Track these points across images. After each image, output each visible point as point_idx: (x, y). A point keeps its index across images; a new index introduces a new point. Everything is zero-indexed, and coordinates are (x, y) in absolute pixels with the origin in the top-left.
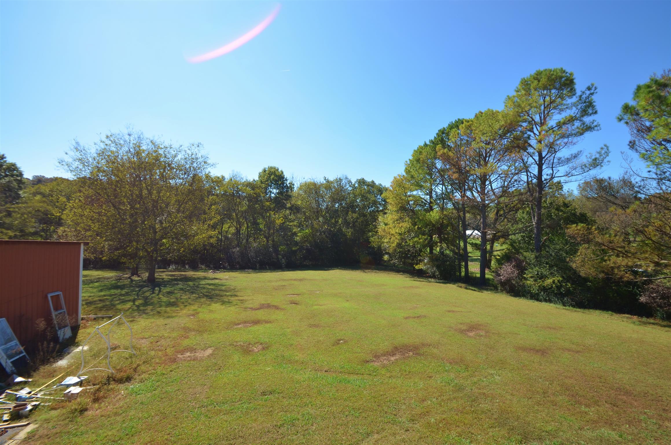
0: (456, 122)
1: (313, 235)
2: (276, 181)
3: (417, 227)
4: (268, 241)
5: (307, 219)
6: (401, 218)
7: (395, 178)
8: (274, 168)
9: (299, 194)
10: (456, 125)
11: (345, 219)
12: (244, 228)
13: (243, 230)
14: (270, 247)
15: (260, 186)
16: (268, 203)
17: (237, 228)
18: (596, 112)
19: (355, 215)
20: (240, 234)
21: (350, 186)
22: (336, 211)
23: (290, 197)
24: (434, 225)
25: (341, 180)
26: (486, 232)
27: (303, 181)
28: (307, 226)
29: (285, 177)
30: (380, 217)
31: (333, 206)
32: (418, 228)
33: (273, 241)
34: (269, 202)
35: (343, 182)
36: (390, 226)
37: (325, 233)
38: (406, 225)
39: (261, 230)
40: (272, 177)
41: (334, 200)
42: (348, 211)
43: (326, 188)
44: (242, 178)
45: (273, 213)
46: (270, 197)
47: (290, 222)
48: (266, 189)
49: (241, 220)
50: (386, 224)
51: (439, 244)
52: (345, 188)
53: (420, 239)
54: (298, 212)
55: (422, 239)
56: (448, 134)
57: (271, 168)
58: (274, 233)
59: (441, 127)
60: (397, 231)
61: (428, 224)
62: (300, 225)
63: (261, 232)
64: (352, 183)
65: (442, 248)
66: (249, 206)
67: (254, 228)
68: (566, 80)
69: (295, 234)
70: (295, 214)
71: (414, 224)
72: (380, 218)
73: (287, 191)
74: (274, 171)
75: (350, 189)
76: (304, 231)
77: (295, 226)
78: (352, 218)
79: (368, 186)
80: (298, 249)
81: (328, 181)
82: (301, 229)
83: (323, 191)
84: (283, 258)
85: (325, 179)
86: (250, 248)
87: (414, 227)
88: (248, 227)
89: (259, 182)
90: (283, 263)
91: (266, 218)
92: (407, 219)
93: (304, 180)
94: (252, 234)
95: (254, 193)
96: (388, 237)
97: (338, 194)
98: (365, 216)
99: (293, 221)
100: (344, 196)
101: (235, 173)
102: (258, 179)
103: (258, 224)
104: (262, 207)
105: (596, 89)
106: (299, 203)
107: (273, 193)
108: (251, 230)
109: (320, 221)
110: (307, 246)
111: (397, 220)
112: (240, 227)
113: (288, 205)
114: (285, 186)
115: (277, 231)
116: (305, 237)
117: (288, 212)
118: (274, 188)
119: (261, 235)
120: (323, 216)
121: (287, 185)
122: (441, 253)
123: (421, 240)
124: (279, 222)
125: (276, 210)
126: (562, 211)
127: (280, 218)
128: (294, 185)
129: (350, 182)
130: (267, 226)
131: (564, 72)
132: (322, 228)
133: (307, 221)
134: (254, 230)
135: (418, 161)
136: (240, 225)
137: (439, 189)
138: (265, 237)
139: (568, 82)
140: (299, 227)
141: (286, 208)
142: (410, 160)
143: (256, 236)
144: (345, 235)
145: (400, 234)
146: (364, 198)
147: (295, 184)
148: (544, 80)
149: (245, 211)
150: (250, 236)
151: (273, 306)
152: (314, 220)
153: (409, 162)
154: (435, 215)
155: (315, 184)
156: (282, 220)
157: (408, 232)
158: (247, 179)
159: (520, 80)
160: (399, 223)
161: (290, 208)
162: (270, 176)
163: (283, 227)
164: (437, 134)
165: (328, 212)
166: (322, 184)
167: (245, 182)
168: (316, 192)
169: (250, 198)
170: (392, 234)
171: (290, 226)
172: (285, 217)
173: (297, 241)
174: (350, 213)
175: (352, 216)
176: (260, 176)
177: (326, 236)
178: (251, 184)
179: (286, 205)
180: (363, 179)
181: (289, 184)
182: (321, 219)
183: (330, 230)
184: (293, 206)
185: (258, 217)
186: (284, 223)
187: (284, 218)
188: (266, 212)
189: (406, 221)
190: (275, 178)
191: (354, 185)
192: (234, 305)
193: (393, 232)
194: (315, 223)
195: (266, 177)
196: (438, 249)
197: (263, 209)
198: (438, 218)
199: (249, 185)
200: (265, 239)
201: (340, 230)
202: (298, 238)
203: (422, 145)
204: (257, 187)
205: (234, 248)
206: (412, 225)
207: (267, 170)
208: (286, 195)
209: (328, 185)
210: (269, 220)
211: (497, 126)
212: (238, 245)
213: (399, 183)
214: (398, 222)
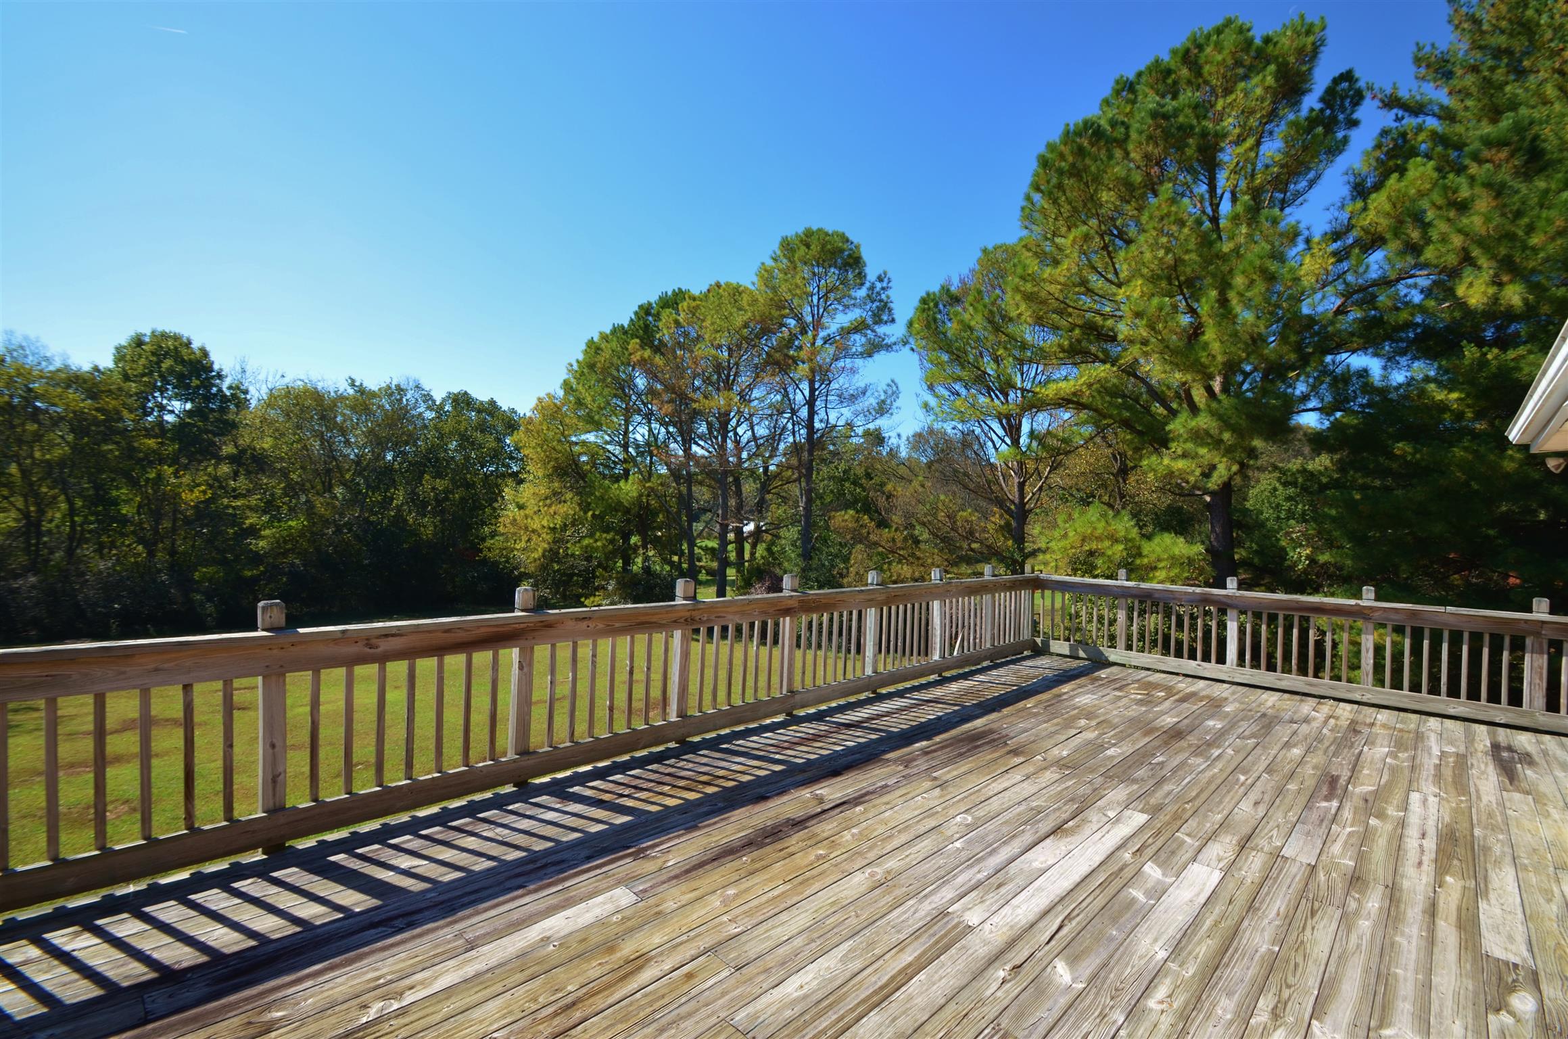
0: (675, 294)
1: (312, 533)
2: (181, 377)
3: (590, 513)
4: (151, 554)
5: (292, 490)
6: (555, 494)
7: (540, 400)
8: (176, 338)
9: (264, 420)
10: (672, 301)
11: (413, 492)
12: (56, 515)
13: (51, 521)
14: (159, 571)
15: (120, 389)
16: (151, 442)
17: (26, 515)
18: (893, 321)
19: (440, 484)
20: (39, 534)
21: (429, 408)
22: (389, 469)
23: (234, 425)
24: (627, 511)
25: (399, 389)
26: (727, 525)
27: (281, 384)
28: (291, 510)
29: (216, 367)
30: (506, 490)
31: (379, 457)
32: (593, 516)
33: (173, 552)
34: (156, 437)
35: (409, 396)
36: (527, 512)
37: (350, 530)
38: (568, 508)
39: (124, 521)
40: (167, 364)
41: (378, 442)
42: (422, 473)
43: (353, 408)
44: (47, 359)
45: (171, 470)
46: (160, 423)
47: (235, 497)
48: (143, 397)
49: (44, 490)
50: (521, 507)
51: (641, 551)
52: (414, 412)
53: (596, 541)
54: (263, 471)
55: (601, 541)
56: (657, 317)
57: (164, 336)
58: (174, 529)
59: (644, 301)
60: (545, 523)
61: (617, 507)
62: (269, 506)
63: (124, 526)
64: (434, 401)
65: (647, 559)
66: (74, 447)
67: (96, 514)
68: (850, 256)
69: (253, 531)
70: (253, 476)
71: (585, 507)
72: (508, 493)
73: (223, 410)
74: (176, 348)
75: (430, 415)
76: (282, 524)
77: (250, 508)
78: (433, 489)
79: (479, 411)
80: (263, 573)
81: (361, 391)
82: (273, 517)
83: (344, 415)
84: (209, 599)
85: (353, 384)
86: (83, 574)
87: (585, 513)
88: (72, 512)
89: (117, 378)
90: (210, 615)
91: (145, 486)
92: (569, 495)
93: (286, 380)
94: (90, 532)
95: (97, 410)
96: (525, 538)
97: (390, 426)
98: (469, 485)
99: (244, 496)
100: (410, 435)
101: (17, 340)
102: (111, 365)
103: (115, 502)
104: (130, 452)
105: (889, 281)
106: (267, 443)
107: (172, 412)
108: (86, 522)
109: (335, 497)
110: (293, 565)
111: (546, 498)
112: (41, 512)
113: (228, 449)
114: (215, 395)
115: (187, 522)
116: (285, 542)
117: (225, 469)
118: (177, 397)
119: (123, 535)
120: (344, 484)
121: (220, 390)
122: (647, 570)
123: (599, 544)
124: (191, 497)
125: (184, 461)
126: (861, 486)
127: (199, 485)
128: (246, 392)
129: (428, 398)
130: (150, 509)
131: (847, 240)
132: (342, 515)
133: (292, 497)
134: (98, 521)
135: (592, 366)
136: (37, 504)
137: (640, 433)
138: (141, 541)
139: (851, 261)
140: (265, 512)
141: (220, 460)
142: (578, 361)
143: (104, 539)
144: (414, 533)
145: (553, 529)
146: (466, 441)
147: (252, 390)
148: (816, 249)
149: (62, 463)
150: (82, 540)
151: (167, 720)
152: (318, 493)
153: (575, 367)
154: (629, 489)
155: (316, 396)
156: (204, 492)
157: (573, 524)
158: (70, 362)
159: (779, 239)
160: (550, 506)
161: (233, 459)
162: (159, 363)
163: (204, 512)
164: (636, 313)
165: (360, 474)
166: (342, 398)
167: (59, 370)
168: (323, 418)
169: (80, 424)
170: (534, 531)
171: (234, 508)
172: (217, 483)
173: (257, 553)
174: (427, 477)
175: (430, 485)
176: (120, 355)
177: (357, 537)
178: (85, 381)
179: (220, 449)
180: (466, 393)
181: (230, 388)
182: (339, 491)
183: (366, 520)
184: (242, 452)
185: (113, 480)
186: (207, 502)
187: (211, 486)
188: (144, 468)
189: (565, 502)
190: (178, 368)
191: (442, 406)
192: (31, 731)
193: (535, 524)
194: (318, 502)
195: (143, 361)
196: (639, 560)
197: (130, 457)
198: (635, 494)
199: (74, 380)
200: (140, 548)
201: (399, 519)
202: (262, 544)
203: (608, 332)
204: (110, 391)
205: (16, 577)
206: (581, 509)
207: (147, 339)
208: (217, 420)
209: (363, 399)
210: (155, 492)
211: (739, 320)
212: (32, 568)
213: (550, 411)
214: (548, 502)
